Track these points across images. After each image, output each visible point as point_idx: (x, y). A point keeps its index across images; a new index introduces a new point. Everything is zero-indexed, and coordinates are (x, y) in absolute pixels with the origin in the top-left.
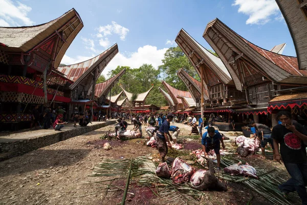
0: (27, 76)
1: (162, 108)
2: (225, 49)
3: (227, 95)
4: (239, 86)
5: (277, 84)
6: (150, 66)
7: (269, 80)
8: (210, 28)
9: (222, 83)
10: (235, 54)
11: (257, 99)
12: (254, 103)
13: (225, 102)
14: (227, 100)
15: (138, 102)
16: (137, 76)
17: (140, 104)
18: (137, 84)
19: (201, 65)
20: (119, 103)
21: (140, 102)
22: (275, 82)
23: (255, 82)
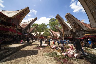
0: (12, 26)
1: (48, 37)
2: (71, 21)
3: (70, 33)
4: (74, 31)
5: (85, 31)
6: (44, 24)
7: (83, 30)
8: (67, 15)
9: (69, 30)
10: (74, 22)
11: (79, 35)
12: (79, 36)
13: (70, 35)
14: (71, 35)
15: (41, 35)
16: (40, 27)
17: (42, 36)
18: (40, 29)
19: (63, 25)
20: (35, 35)
21: (42, 35)
22: (85, 30)
23: (79, 30)
